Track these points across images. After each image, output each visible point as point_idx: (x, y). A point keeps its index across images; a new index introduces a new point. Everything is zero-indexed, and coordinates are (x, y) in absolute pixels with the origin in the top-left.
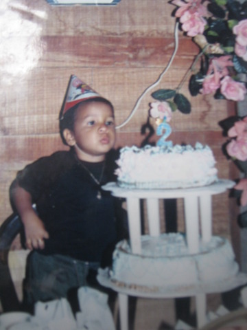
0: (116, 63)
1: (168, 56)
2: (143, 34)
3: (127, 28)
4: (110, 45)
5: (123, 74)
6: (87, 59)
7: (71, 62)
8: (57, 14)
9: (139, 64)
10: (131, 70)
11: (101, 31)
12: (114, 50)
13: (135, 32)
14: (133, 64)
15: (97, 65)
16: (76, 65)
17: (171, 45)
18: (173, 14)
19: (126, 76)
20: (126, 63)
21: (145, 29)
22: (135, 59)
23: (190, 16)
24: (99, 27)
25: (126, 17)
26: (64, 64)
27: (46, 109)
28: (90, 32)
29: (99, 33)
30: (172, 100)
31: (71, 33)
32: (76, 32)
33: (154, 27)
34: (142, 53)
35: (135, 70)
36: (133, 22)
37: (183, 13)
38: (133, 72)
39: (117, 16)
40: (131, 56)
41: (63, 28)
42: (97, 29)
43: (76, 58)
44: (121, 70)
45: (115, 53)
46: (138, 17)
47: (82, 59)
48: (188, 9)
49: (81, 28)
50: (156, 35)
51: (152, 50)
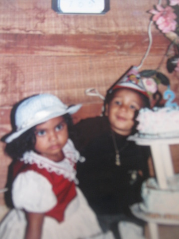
0: (109, 53)
1: (146, 47)
2: (125, 32)
3: (114, 29)
4: (102, 40)
5: (114, 60)
6: (86, 50)
7: (75, 52)
8: (62, 20)
9: (125, 53)
10: (119, 58)
11: (95, 31)
12: (106, 44)
13: (119, 31)
14: (121, 53)
15: (94, 54)
16: (79, 54)
17: (147, 40)
18: (151, 19)
19: (116, 61)
20: (116, 52)
21: (126, 29)
22: (122, 49)
23: (164, 20)
24: (93, 28)
25: (112, 22)
26: (70, 54)
27: (56, 86)
28: (87, 31)
29: (94, 33)
30: (155, 76)
31: (73, 32)
32: (77, 32)
33: (133, 28)
34: (127, 46)
35: (122, 57)
36: (117, 25)
37: (158, 18)
38: (120, 59)
39: (106, 21)
40: (119, 47)
41: (67, 29)
42: (92, 30)
43: (78, 50)
44: (112, 58)
45: (107, 46)
46: (121, 21)
47: (83, 50)
48: (162, 15)
49: (80, 29)
50: (134, 33)
51: (133, 44)
